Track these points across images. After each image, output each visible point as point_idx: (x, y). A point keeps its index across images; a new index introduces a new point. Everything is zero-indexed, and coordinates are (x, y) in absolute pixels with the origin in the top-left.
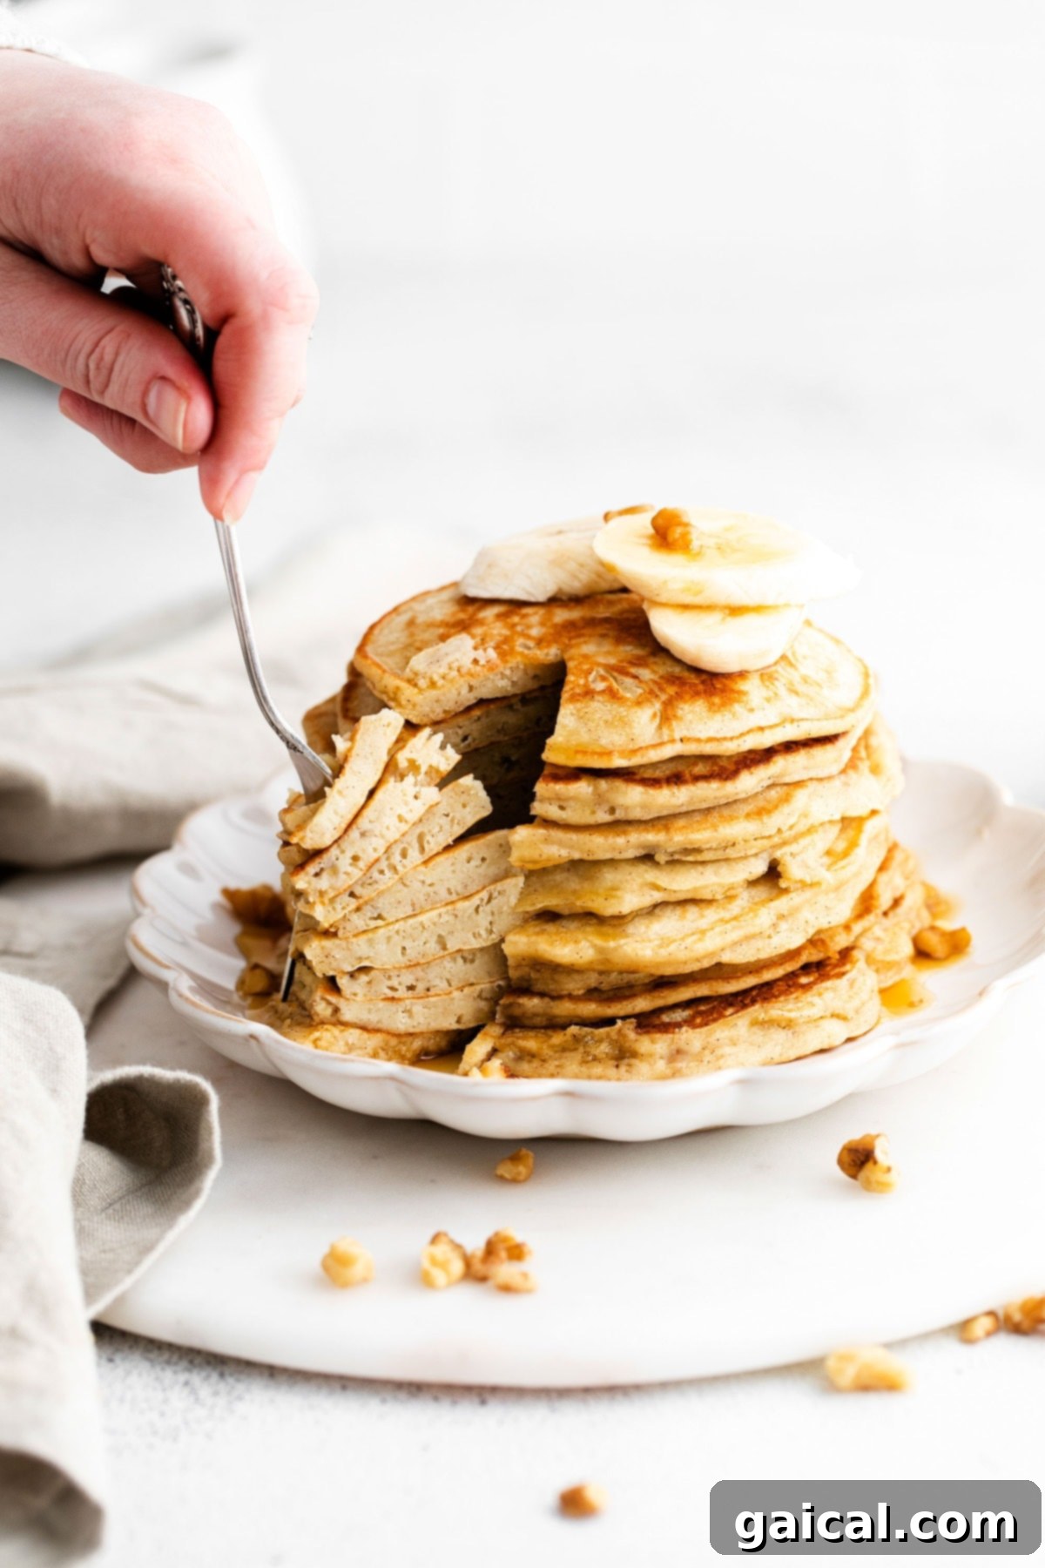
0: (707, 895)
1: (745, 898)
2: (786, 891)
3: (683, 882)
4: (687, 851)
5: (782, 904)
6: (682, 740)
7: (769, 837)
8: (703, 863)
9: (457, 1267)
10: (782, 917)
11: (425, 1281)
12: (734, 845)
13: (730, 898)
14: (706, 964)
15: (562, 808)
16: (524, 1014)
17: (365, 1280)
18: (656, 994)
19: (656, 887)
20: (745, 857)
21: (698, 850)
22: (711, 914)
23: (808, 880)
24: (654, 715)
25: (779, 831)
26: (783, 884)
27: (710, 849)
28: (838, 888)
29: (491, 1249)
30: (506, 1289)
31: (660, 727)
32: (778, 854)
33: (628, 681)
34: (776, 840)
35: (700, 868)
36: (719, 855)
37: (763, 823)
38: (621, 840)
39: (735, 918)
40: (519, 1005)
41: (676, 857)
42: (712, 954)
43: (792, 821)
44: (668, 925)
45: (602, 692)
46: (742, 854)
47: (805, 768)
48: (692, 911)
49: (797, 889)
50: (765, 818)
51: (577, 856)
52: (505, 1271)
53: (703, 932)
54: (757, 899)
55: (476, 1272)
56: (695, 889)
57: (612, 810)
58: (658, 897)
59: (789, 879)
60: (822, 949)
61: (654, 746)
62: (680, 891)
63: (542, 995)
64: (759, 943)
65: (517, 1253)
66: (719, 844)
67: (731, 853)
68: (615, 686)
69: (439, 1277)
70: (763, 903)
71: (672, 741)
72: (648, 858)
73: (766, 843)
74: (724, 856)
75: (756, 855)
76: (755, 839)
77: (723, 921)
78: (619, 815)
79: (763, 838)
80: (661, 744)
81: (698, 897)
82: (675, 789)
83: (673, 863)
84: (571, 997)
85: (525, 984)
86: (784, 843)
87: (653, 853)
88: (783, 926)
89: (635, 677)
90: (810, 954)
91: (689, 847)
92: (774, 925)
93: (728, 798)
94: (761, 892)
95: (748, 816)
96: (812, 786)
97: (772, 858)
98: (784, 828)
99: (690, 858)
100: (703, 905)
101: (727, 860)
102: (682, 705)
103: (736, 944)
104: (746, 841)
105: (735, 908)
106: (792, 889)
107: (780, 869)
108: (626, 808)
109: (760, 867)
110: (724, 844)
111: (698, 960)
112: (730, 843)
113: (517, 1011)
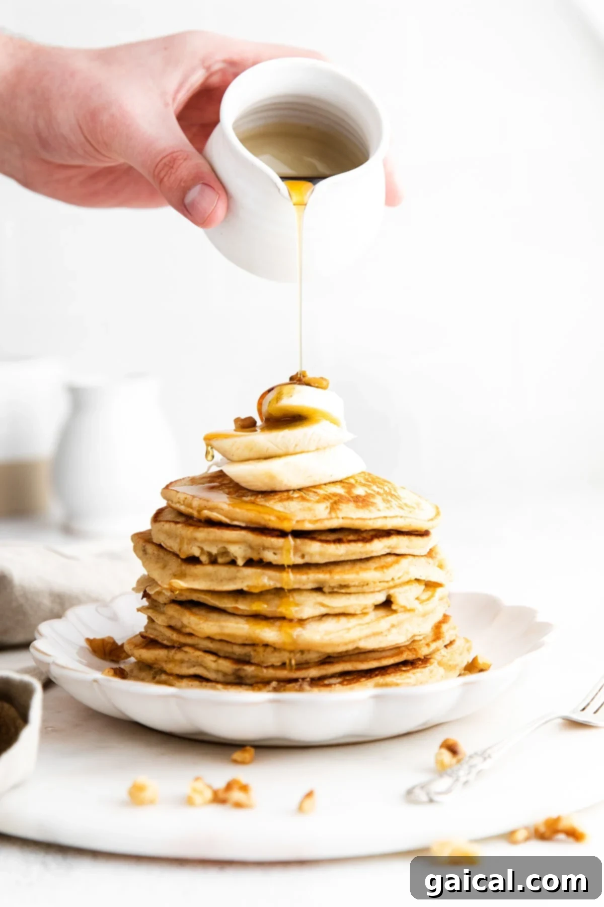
0: (351, 611)
1: (373, 615)
2: (395, 611)
3: (338, 603)
4: (342, 586)
5: (393, 619)
6: (343, 518)
7: (387, 582)
8: (350, 594)
9: (209, 795)
10: (393, 626)
11: (189, 802)
12: (367, 584)
13: (364, 614)
14: (350, 647)
15: (275, 554)
16: (246, 676)
17: (152, 802)
18: (322, 667)
19: (323, 605)
20: (373, 592)
21: (347, 586)
22: (353, 621)
23: (408, 607)
24: (327, 507)
25: (393, 579)
26: (394, 607)
27: (354, 586)
28: (424, 615)
29: (229, 787)
30: (238, 805)
31: (330, 513)
32: (392, 592)
33: (311, 494)
34: (391, 584)
35: (348, 596)
36: (359, 589)
37: (384, 572)
38: (304, 577)
39: (368, 623)
40: (244, 670)
41: (336, 590)
42: (353, 642)
43: (399, 575)
44: (330, 625)
45: (298, 498)
46: (372, 590)
47: (408, 547)
48: (343, 620)
49: (401, 612)
50: (385, 570)
51: (278, 585)
52: (236, 795)
53: (349, 629)
54: (379, 616)
55: (219, 799)
56: (345, 607)
57: (303, 556)
58: (324, 610)
59: (397, 604)
60: (414, 653)
61: (328, 519)
62: (336, 607)
63: (257, 665)
64: (380, 638)
65: (244, 788)
66: (360, 583)
67: (366, 589)
68: (304, 495)
69: (198, 799)
70: (383, 617)
71: (338, 518)
72: (319, 589)
73: (386, 585)
74: (362, 589)
75: (379, 591)
76: (380, 582)
77: (360, 625)
78: (307, 559)
79: (384, 582)
80: (331, 518)
81: (347, 611)
82: (338, 546)
83: (333, 593)
84: (273, 666)
85: (247, 659)
86: (395, 587)
87: (322, 586)
88: (394, 631)
89: (315, 492)
90: (408, 655)
91: (343, 584)
92: (389, 630)
93: (367, 554)
94: (381, 613)
95: (376, 569)
96: (410, 559)
97: (388, 593)
98: (396, 578)
99: (343, 591)
100: (350, 617)
101: (363, 593)
102: (341, 504)
103: (367, 637)
104: (374, 583)
105: (367, 619)
106: (399, 611)
107: (392, 599)
108: (311, 555)
109: (381, 598)
110: (362, 584)
111: (346, 644)
112: (366, 583)
113: (242, 674)
